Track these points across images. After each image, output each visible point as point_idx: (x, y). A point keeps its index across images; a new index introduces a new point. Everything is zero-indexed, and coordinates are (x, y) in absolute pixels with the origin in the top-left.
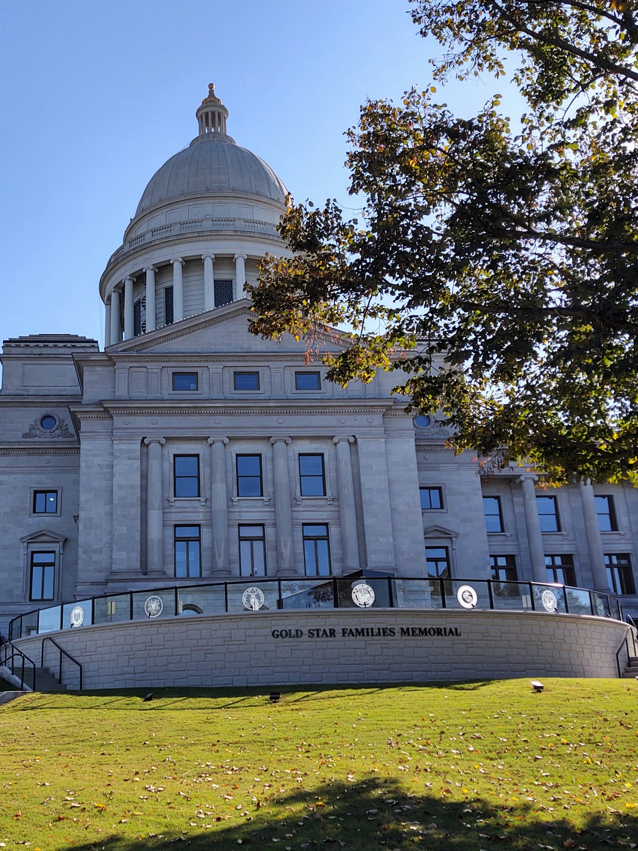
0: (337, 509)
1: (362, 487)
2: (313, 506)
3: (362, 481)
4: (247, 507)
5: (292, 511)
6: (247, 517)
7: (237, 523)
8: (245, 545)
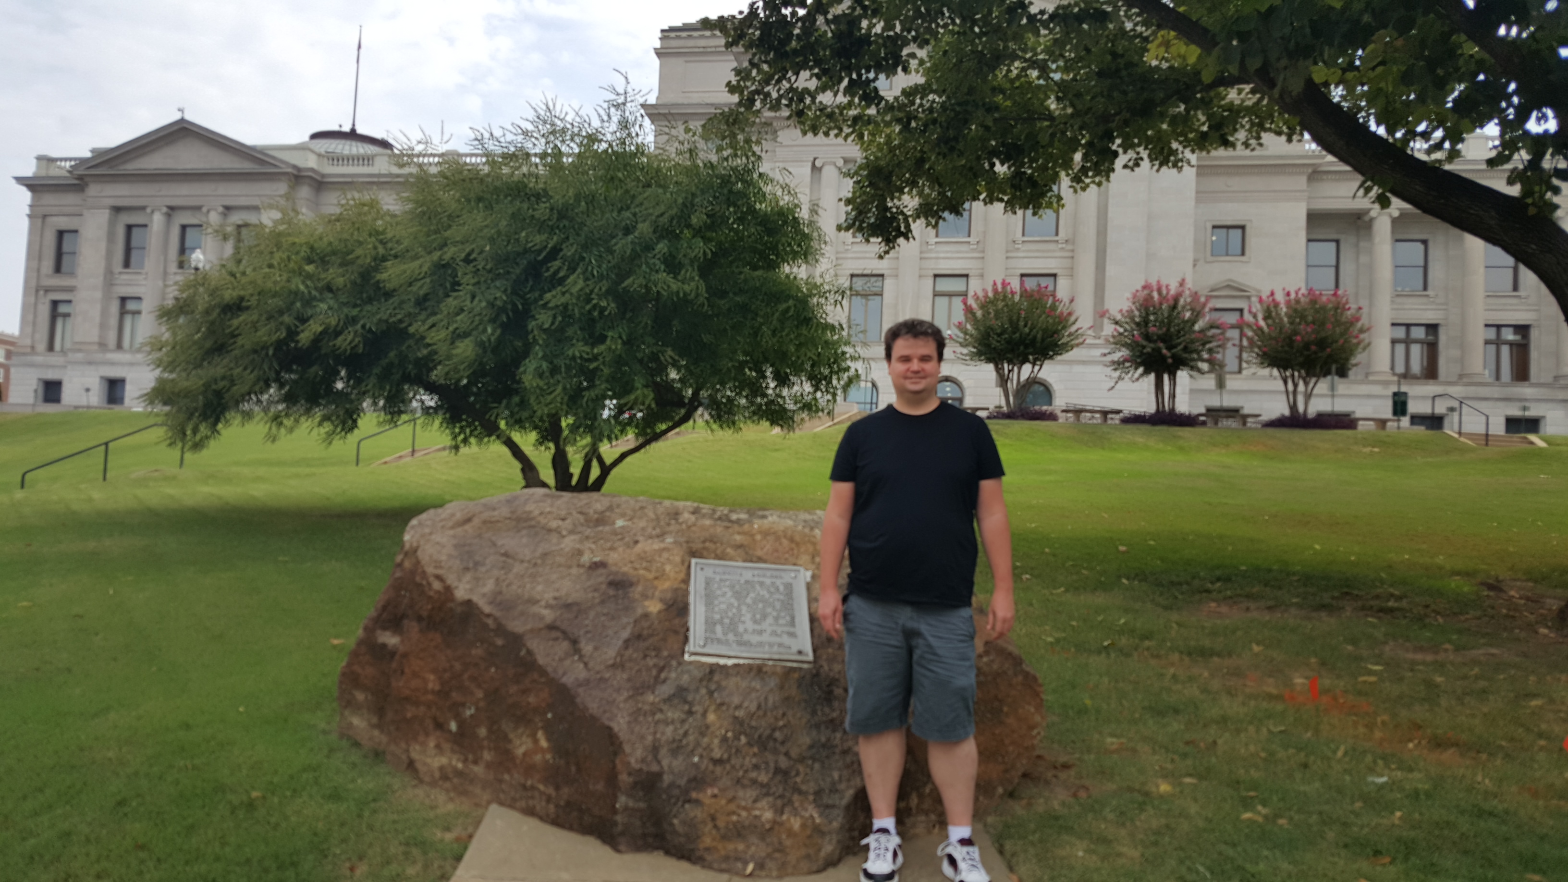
0: (1069, 254)
1: (1109, 224)
2: (1038, 251)
3: (1110, 215)
4: (947, 252)
5: (1007, 258)
6: (946, 267)
7: (931, 273)
8: (942, 302)
